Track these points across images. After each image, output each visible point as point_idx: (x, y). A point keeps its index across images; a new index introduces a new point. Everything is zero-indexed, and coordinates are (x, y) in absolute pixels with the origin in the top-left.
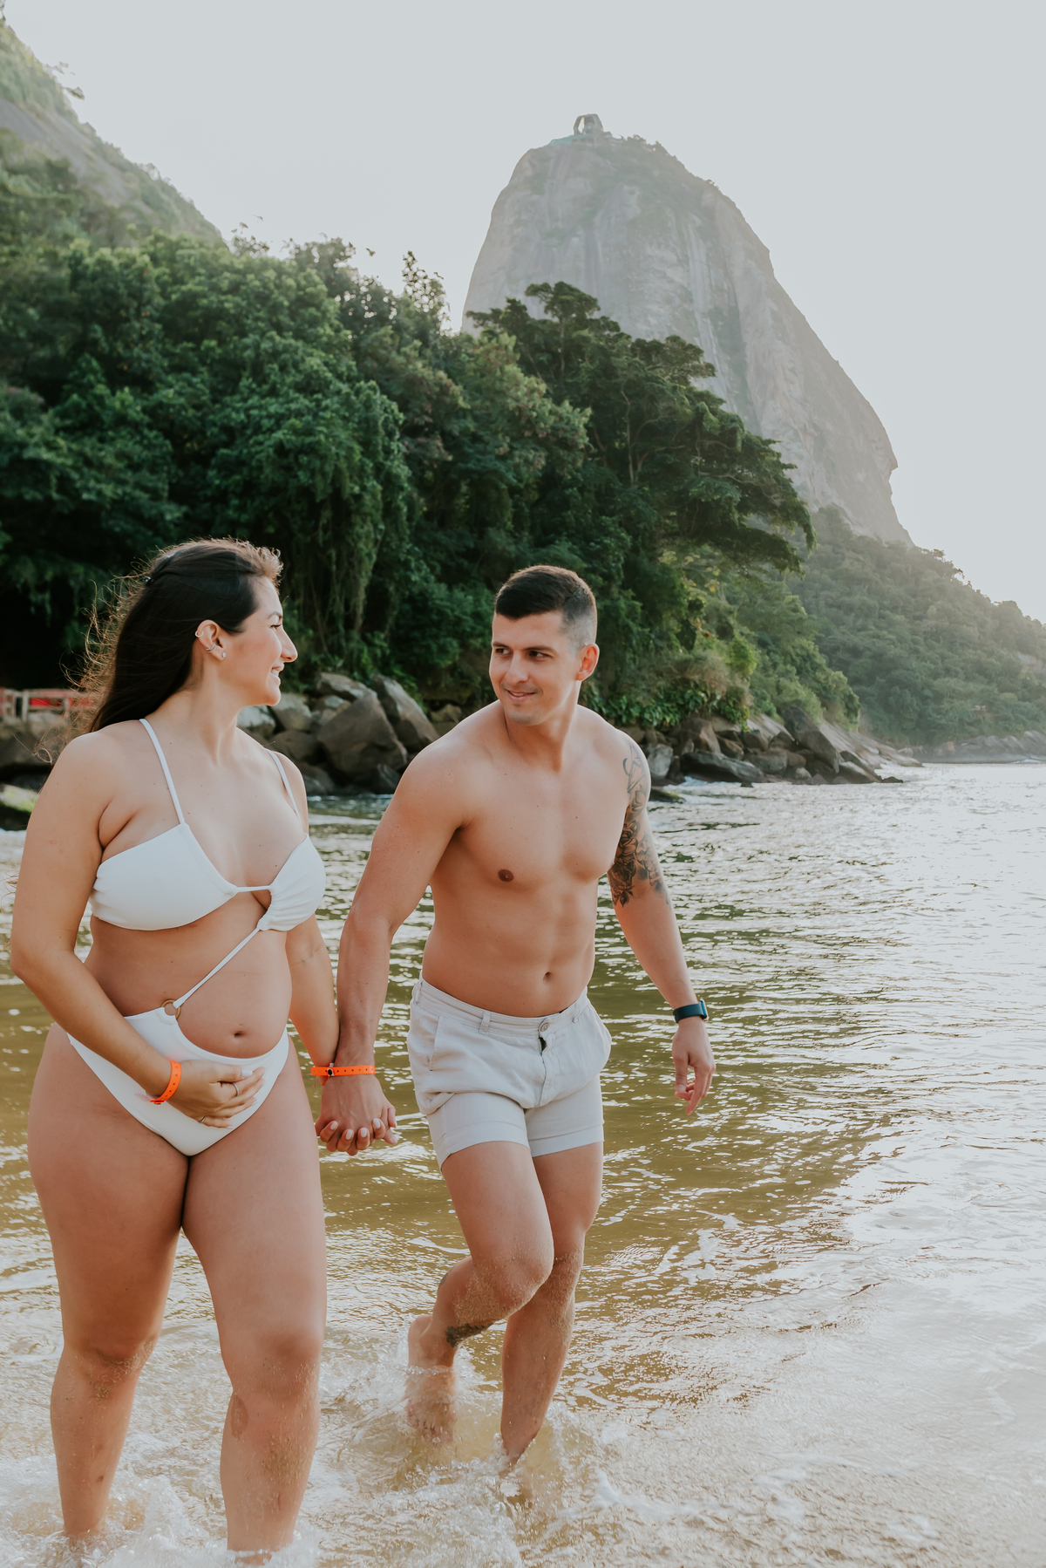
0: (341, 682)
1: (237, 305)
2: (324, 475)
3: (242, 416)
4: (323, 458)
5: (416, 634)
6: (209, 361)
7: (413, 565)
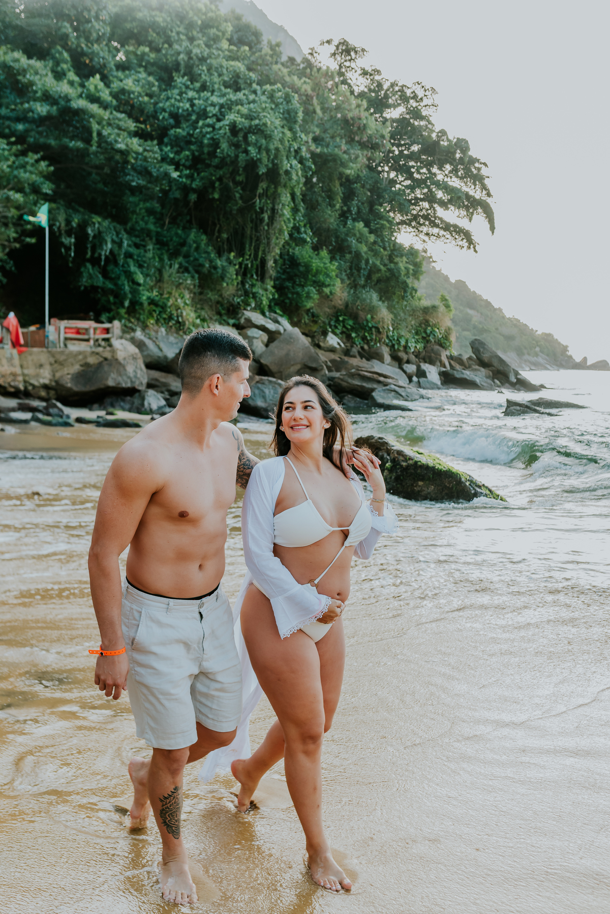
0: (257, 318)
1: (165, 21)
2: (268, 151)
3: (188, 105)
4: (268, 137)
5: (289, 284)
6: (144, 64)
7: (303, 229)
